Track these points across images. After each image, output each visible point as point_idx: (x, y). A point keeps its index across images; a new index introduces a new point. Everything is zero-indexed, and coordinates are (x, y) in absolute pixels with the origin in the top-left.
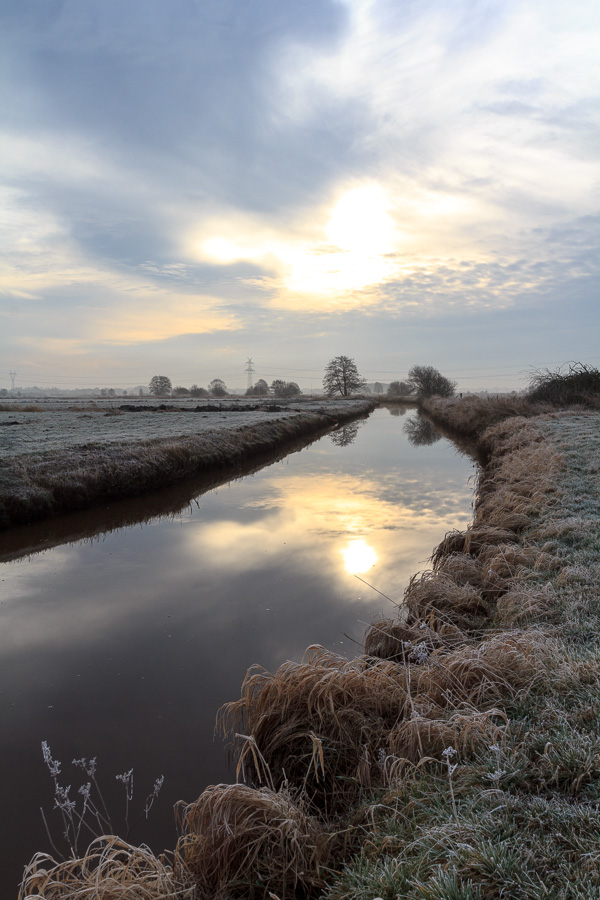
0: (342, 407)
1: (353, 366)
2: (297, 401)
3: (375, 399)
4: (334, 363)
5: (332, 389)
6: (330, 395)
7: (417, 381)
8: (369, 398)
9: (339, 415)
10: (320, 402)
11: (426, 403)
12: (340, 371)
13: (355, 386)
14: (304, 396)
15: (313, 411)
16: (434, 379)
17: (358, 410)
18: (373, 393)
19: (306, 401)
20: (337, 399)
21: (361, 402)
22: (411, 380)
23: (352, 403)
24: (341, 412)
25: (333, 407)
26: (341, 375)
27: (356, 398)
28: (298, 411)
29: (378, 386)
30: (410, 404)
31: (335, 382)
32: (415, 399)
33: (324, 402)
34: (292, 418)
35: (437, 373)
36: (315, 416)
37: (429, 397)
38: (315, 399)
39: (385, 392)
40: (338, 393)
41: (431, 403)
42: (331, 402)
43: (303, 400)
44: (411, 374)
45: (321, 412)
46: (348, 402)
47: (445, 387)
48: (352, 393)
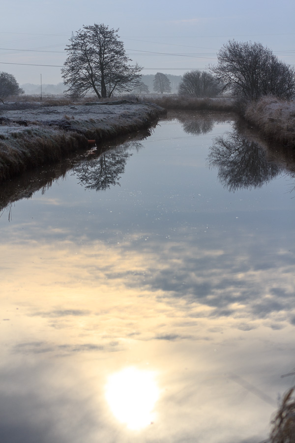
0: (102, 117)
1: (117, 43)
2: (16, 107)
3: (158, 102)
4: (83, 37)
5: (78, 84)
6: (75, 97)
7: (234, 70)
8: (147, 102)
9: (97, 131)
10: (60, 109)
11: (251, 110)
12: (92, 52)
13: (121, 79)
14: (27, 98)
15: (50, 124)
16: (264, 67)
17: (129, 122)
18: (152, 92)
19: (33, 107)
20: (89, 102)
21: (134, 108)
22: (223, 69)
23: (119, 110)
24: (101, 126)
25: (85, 117)
26: (96, 58)
27: (124, 101)
28: (25, 123)
29: (161, 79)
30: (222, 112)
31: (83, 72)
32: (230, 102)
33: (68, 109)
34: (15, 136)
35: (269, 56)
36: (56, 133)
37: (256, 99)
38: (49, 104)
39: (174, 91)
40: (90, 93)
41: (261, 110)
42: (80, 108)
43: (27, 104)
44: (223, 58)
45: (65, 126)
46: (111, 108)
47: (283, 81)
48: (116, 93)
